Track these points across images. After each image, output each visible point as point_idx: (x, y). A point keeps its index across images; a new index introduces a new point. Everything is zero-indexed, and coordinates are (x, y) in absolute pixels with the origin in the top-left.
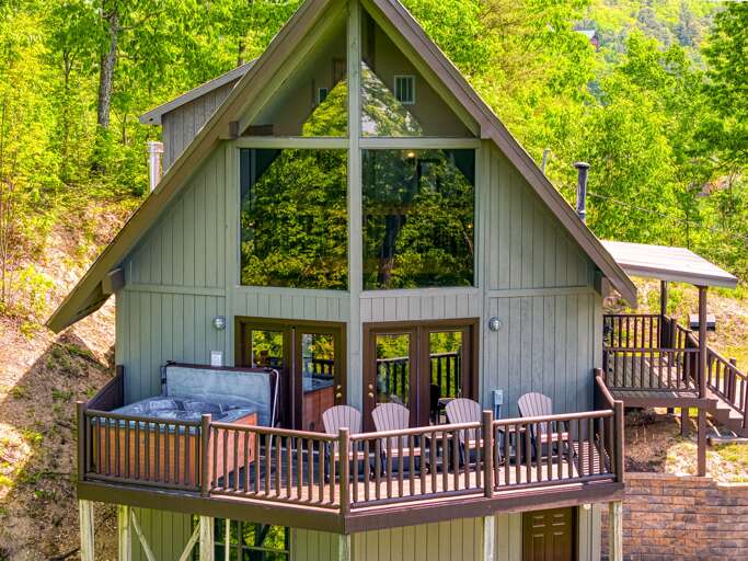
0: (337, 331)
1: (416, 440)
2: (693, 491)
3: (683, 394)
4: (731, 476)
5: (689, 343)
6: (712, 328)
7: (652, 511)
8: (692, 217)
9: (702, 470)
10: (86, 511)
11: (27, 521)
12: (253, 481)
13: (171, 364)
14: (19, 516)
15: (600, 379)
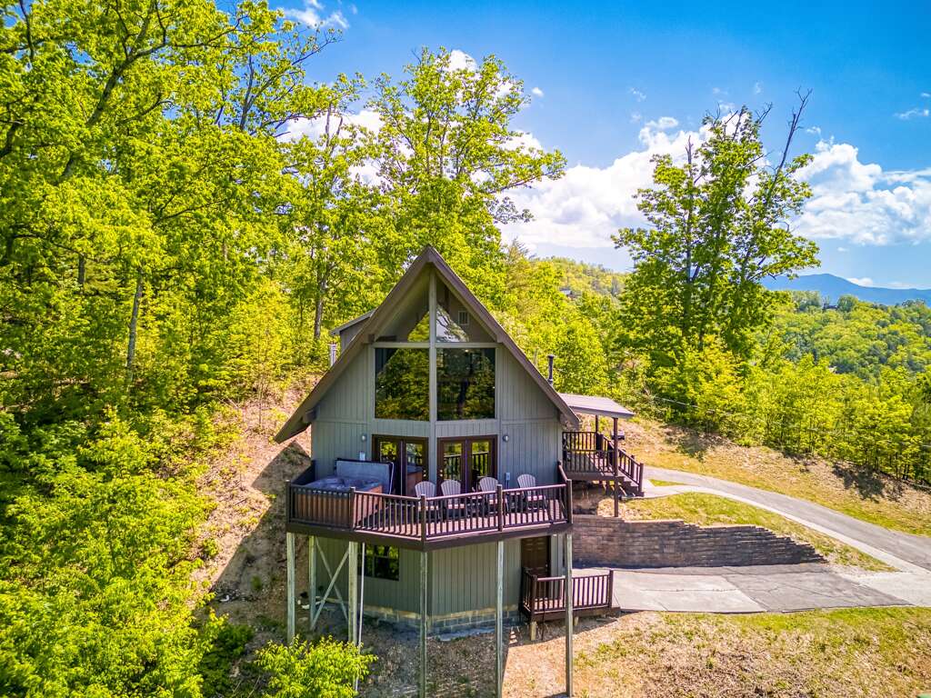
0: (424, 442)
1: (462, 500)
2: (612, 525)
3: (606, 474)
4: (632, 517)
5: (609, 447)
6: (622, 438)
7: (591, 535)
8: (614, 381)
9: (616, 513)
10: (290, 537)
11: (265, 541)
12: (376, 523)
13: (339, 459)
14: (262, 538)
15: (561, 467)
